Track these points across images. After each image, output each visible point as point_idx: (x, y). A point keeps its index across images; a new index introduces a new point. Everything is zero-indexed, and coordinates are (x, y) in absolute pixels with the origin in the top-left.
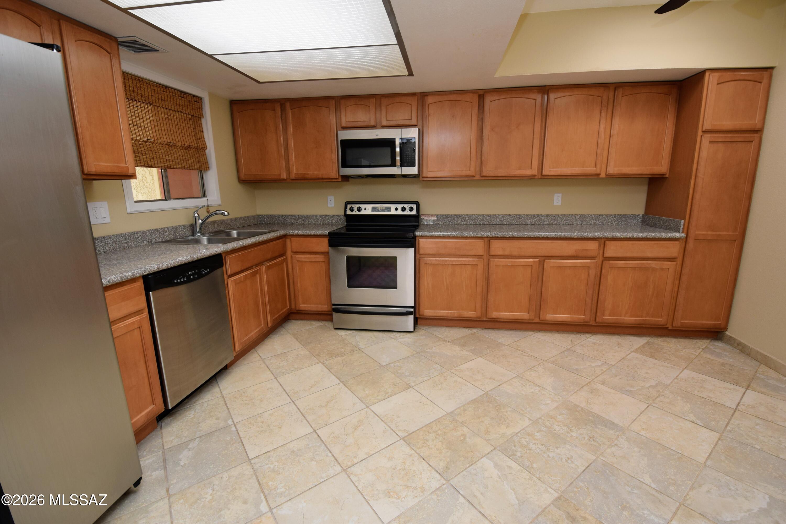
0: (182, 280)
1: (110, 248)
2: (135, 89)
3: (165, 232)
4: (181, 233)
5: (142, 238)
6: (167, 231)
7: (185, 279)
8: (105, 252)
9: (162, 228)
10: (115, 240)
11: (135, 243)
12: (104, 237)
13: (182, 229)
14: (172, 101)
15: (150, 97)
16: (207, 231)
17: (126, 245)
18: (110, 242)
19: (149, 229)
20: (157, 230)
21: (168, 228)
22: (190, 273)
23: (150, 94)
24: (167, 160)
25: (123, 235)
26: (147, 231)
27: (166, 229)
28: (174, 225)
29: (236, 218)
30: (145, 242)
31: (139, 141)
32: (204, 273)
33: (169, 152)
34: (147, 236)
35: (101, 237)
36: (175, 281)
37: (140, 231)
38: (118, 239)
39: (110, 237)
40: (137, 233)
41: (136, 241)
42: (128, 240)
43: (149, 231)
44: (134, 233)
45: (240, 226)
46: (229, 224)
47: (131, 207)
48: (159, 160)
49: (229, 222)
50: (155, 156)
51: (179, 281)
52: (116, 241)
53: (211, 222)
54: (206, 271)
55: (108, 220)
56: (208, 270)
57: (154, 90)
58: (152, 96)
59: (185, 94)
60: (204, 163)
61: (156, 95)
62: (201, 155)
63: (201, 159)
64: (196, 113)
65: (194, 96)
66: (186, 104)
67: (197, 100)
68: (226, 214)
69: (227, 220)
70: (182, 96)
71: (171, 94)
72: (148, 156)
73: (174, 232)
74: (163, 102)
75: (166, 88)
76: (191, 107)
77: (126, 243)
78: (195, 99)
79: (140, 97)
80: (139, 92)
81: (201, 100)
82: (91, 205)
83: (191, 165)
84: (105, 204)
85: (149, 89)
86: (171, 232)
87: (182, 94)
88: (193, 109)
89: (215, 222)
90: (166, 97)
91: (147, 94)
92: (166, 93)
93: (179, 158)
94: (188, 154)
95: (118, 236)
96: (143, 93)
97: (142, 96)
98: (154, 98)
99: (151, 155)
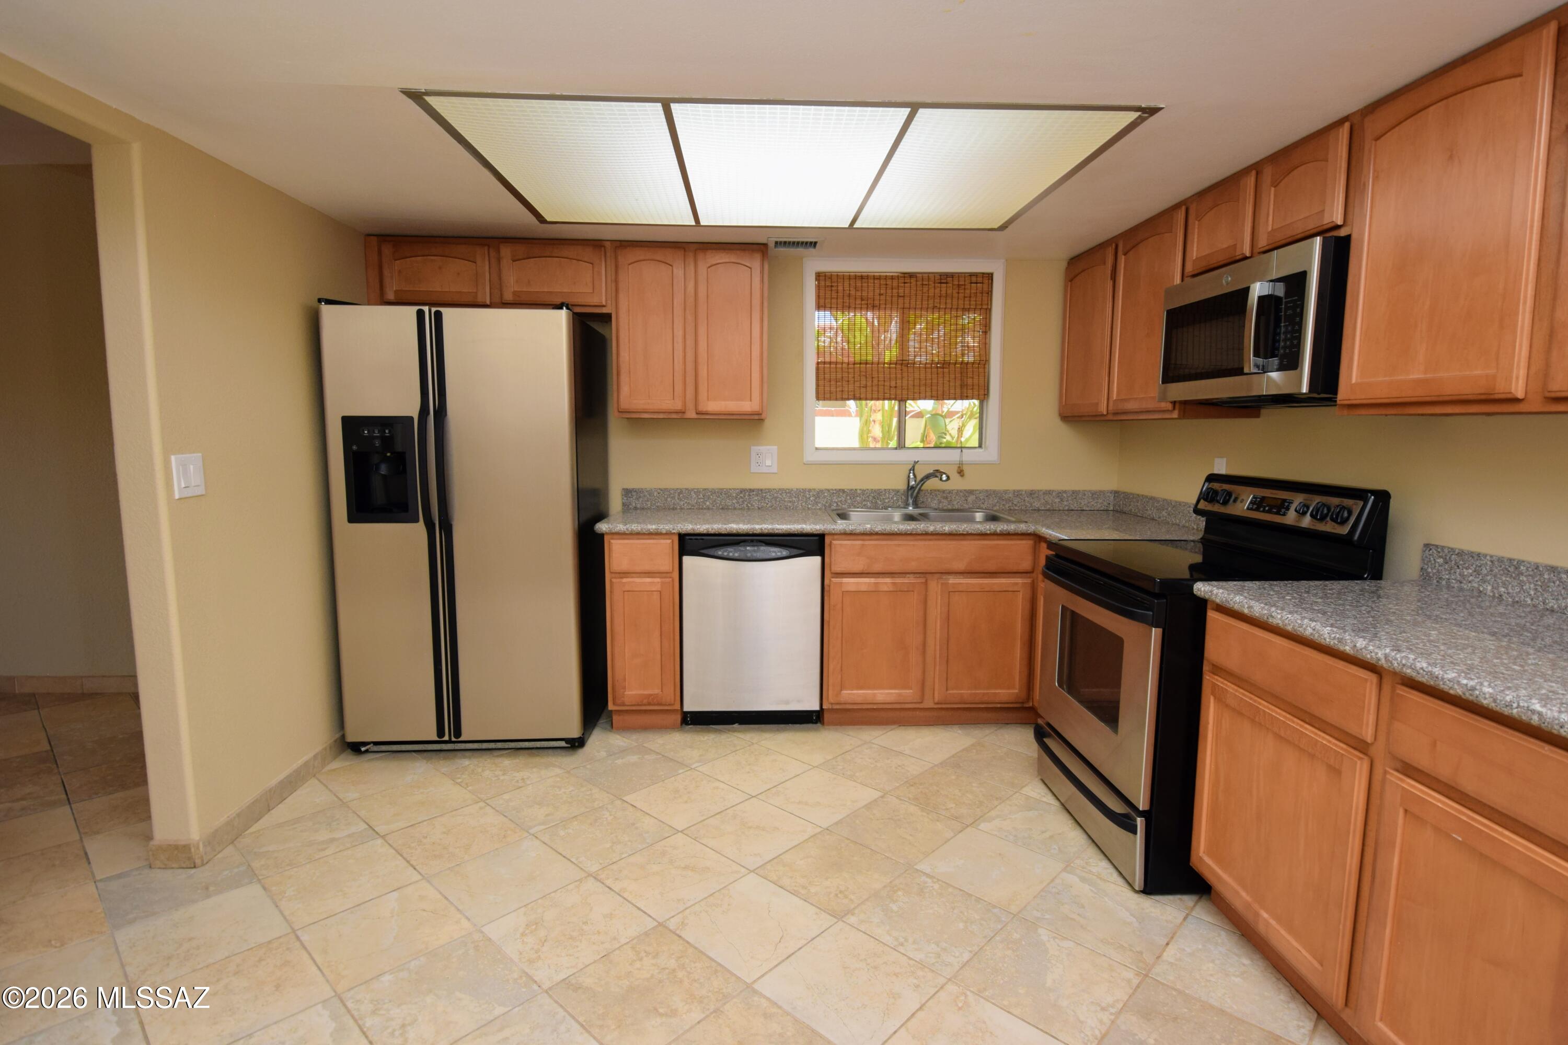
1: (767, 504)
2: (853, 292)
3: (857, 496)
4: (887, 501)
5: (816, 498)
6: (860, 494)
8: (759, 508)
9: (852, 490)
10: (775, 495)
11: (804, 504)
12: (761, 490)
13: (891, 496)
14: (919, 293)
15: (877, 297)
16: (945, 506)
17: (789, 504)
18: (768, 496)
19: (830, 487)
20: (843, 491)
21: (863, 491)
22: (748, 548)
23: (877, 291)
24: (890, 387)
25: (789, 492)
26: (826, 490)
27: (859, 492)
28: (877, 487)
29: (1032, 491)
30: (819, 505)
31: (848, 364)
32: (774, 554)
33: (899, 376)
34: (825, 497)
35: (758, 490)
36: (720, 553)
37: (814, 489)
38: (781, 494)
39: (769, 491)
40: (810, 491)
41: (806, 502)
42: (794, 499)
43: (829, 490)
44: (804, 491)
45: (1043, 508)
46: (1009, 500)
47: (810, 457)
48: (875, 388)
49: (1010, 495)
50: (869, 384)
51: (725, 554)
52: (777, 497)
53: (961, 491)
55: (775, 469)
56: (784, 553)
57: (886, 284)
58: (880, 295)
59: (952, 275)
60: (976, 387)
61: (889, 291)
62: (970, 375)
63: (970, 381)
64: (973, 303)
65: (972, 275)
66: (949, 292)
67: (980, 280)
68: (944, 477)
69: (1006, 492)
70: (943, 281)
71: (919, 283)
72: (857, 384)
73: (874, 497)
74: (901, 300)
75: (911, 275)
76: (961, 295)
77: (790, 502)
78: (974, 279)
79: (858, 302)
80: (859, 294)
81: (990, 276)
82: (755, 449)
83: (940, 393)
84: (774, 448)
85: (877, 285)
86: (868, 497)
87: (944, 278)
88: (965, 297)
89: (971, 492)
90: (907, 291)
91: (871, 294)
92: (909, 284)
93: (917, 382)
94: (940, 375)
95: (782, 491)
96: (865, 294)
97: (862, 300)
98: (883, 297)
99: (863, 383)
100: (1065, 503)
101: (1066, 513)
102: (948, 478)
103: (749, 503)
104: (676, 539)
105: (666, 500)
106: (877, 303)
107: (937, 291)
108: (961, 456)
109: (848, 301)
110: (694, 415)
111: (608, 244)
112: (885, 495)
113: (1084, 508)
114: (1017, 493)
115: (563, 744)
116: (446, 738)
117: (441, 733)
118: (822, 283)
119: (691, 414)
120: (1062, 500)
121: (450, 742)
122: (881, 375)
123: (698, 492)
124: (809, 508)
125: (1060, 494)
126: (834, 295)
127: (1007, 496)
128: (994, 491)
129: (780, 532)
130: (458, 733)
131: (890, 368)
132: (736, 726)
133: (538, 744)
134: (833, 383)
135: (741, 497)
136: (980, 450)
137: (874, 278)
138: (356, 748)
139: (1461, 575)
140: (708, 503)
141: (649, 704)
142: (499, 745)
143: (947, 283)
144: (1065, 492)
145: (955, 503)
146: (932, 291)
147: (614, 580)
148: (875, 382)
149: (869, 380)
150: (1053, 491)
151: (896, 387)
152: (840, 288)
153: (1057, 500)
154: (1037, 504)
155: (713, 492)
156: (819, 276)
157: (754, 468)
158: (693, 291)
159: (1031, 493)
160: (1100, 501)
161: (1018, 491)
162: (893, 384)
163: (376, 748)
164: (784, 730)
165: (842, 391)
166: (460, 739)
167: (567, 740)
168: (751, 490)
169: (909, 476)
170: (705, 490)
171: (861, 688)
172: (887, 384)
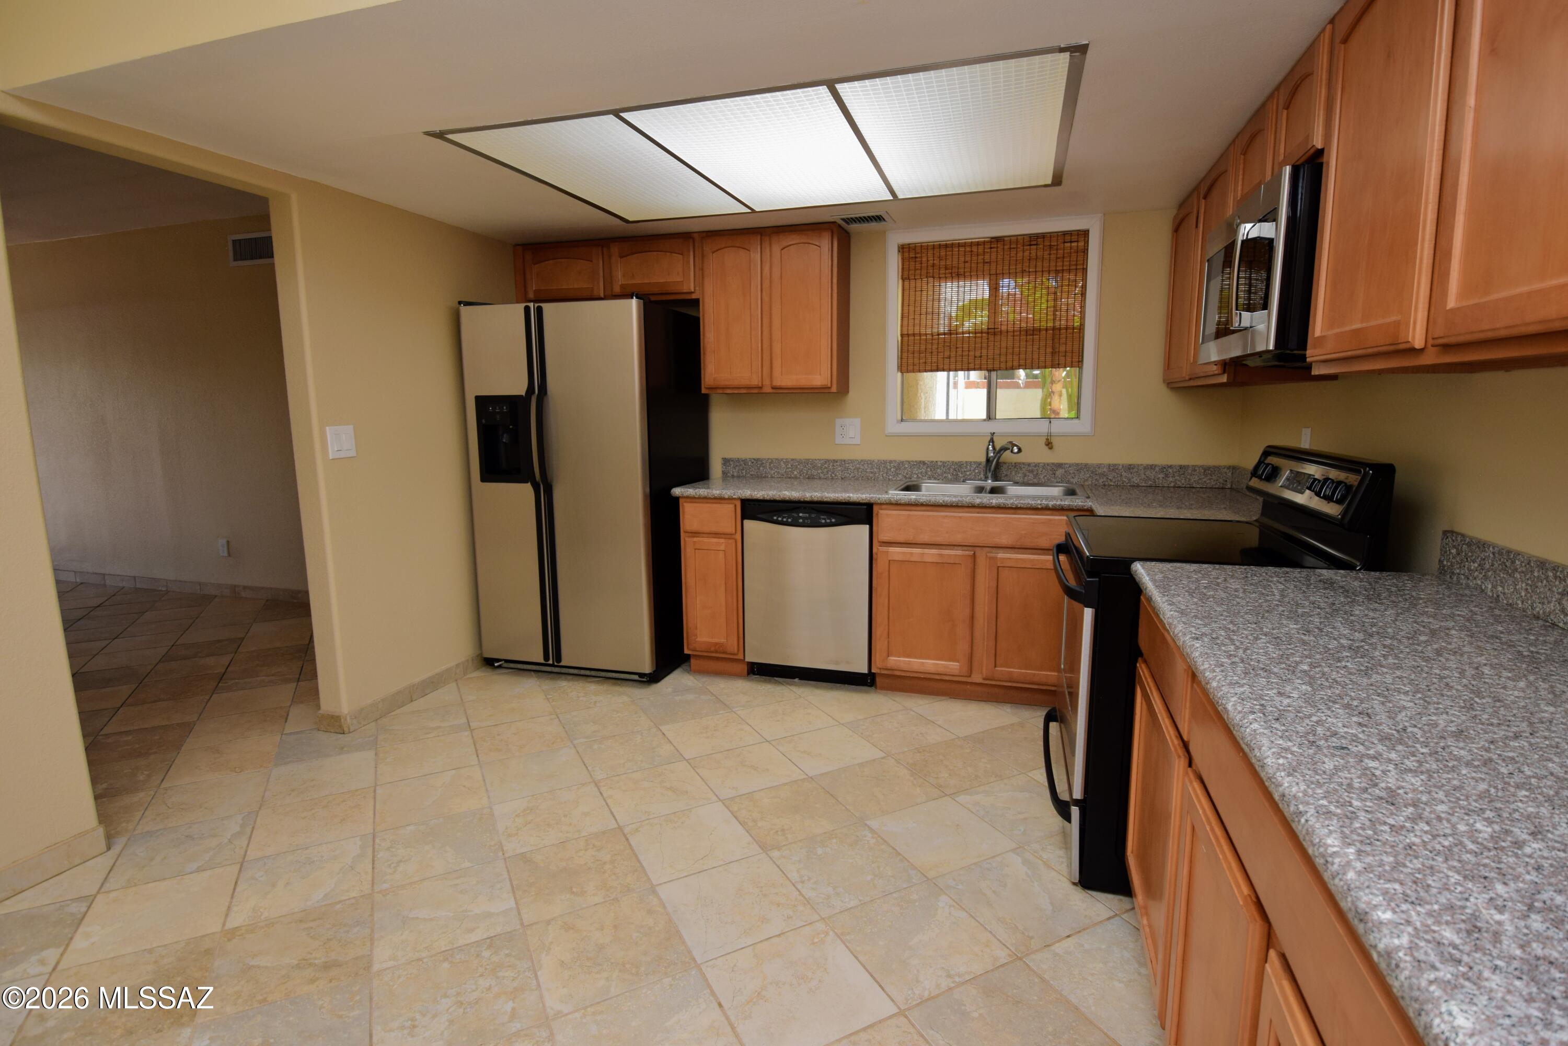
0: (785, 520)
1: (850, 474)
2: (937, 262)
3: (938, 468)
4: (968, 473)
5: (896, 470)
6: (940, 466)
7: (790, 520)
8: (842, 478)
9: (932, 462)
10: (857, 466)
11: (885, 475)
12: (844, 461)
13: (972, 469)
14: (1007, 257)
15: (962, 265)
16: (1031, 480)
17: (871, 475)
18: (850, 467)
19: (910, 459)
20: (924, 463)
21: (944, 463)
22: (801, 515)
23: (962, 259)
24: (975, 357)
25: (870, 463)
26: (907, 461)
27: (939, 464)
28: (956, 459)
29: (1130, 465)
30: (900, 476)
31: (932, 335)
32: (823, 521)
33: (985, 345)
34: (905, 468)
35: (841, 460)
36: (775, 518)
37: (895, 461)
38: (863, 465)
39: (852, 461)
40: (891, 462)
41: (887, 473)
42: (875, 470)
43: (909, 462)
44: (885, 462)
45: (1143, 484)
46: (1103, 475)
47: (891, 428)
48: (959, 359)
49: (1105, 470)
50: (953, 354)
51: (780, 519)
52: (859, 468)
53: (1048, 464)
54: (828, 521)
55: (857, 441)
56: (833, 520)
57: (972, 251)
58: (965, 262)
59: (1043, 236)
60: (1069, 355)
61: (974, 258)
62: (1063, 340)
63: (1062, 348)
64: (1067, 263)
65: (1065, 234)
66: (1040, 253)
67: (1074, 238)
68: (1016, 450)
69: (1099, 466)
70: (1033, 243)
71: (1006, 247)
72: (941, 355)
73: (955, 470)
74: (987, 267)
75: (998, 239)
76: (1053, 257)
77: (872, 473)
78: (1068, 238)
79: (942, 271)
80: (943, 263)
81: (1085, 234)
82: (839, 422)
83: (1029, 361)
84: (857, 421)
85: (962, 253)
86: (949, 469)
87: (1034, 240)
88: (1057, 258)
89: (1060, 466)
90: (994, 256)
91: (955, 263)
92: (995, 250)
93: (1003, 351)
94: (1030, 343)
95: (862, 462)
96: (949, 263)
97: (946, 269)
98: (967, 265)
99: (947, 354)
100: (1171, 479)
101: (1172, 490)
102: (1020, 450)
103: (833, 473)
104: (739, 504)
105: (759, 469)
106: (962, 271)
107: (1027, 254)
108: (1050, 428)
109: (931, 271)
110: (770, 390)
111: (696, 236)
112: (966, 468)
113: (1194, 485)
114: (1113, 468)
115: (636, 677)
116: (551, 662)
117: (546, 657)
118: (906, 255)
119: (767, 389)
120: (1167, 476)
121: (552, 665)
122: (966, 346)
123: (787, 462)
124: (889, 479)
125: (1164, 469)
126: (918, 266)
127: (1100, 471)
128: (1086, 465)
129: (829, 500)
130: (558, 658)
131: (975, 337)
132: (797, 680)
133: (622, 676)
134: (916, 355)
135: (826, 468)
136: (1076, 421)
137: (959, 245)
138: (489, 663)
139: (1469, 569)
140: (795, 473)
141: (716, 652)
142: (593, 673)
143: (1037, 245)
144: (1171, 467)
145: (1042, 477)
146: (1020, 254)
147: (687, 539)
148: (960, 353)
149: (953, 350)
150: (1156, 466)
151: (981, 357)
152: (924, 259)
153: (1161, 476)
154: (1136, 480)
155: (800, 462)
156: (903, 249)
157: (839, 440)
158: (768, 274)
159: (1130, 468)
160: (1214, 477)
161: (1115, 465)
162: (978, 354)
163: (506, 665)
164: (837, 689)
165: (925, 363)
166: (560, 664)
167: (641, 675)
168: (835, 461)
169: (988, 449)
170: (793, 460)
171: (908, 656)
172: (972, 353)
